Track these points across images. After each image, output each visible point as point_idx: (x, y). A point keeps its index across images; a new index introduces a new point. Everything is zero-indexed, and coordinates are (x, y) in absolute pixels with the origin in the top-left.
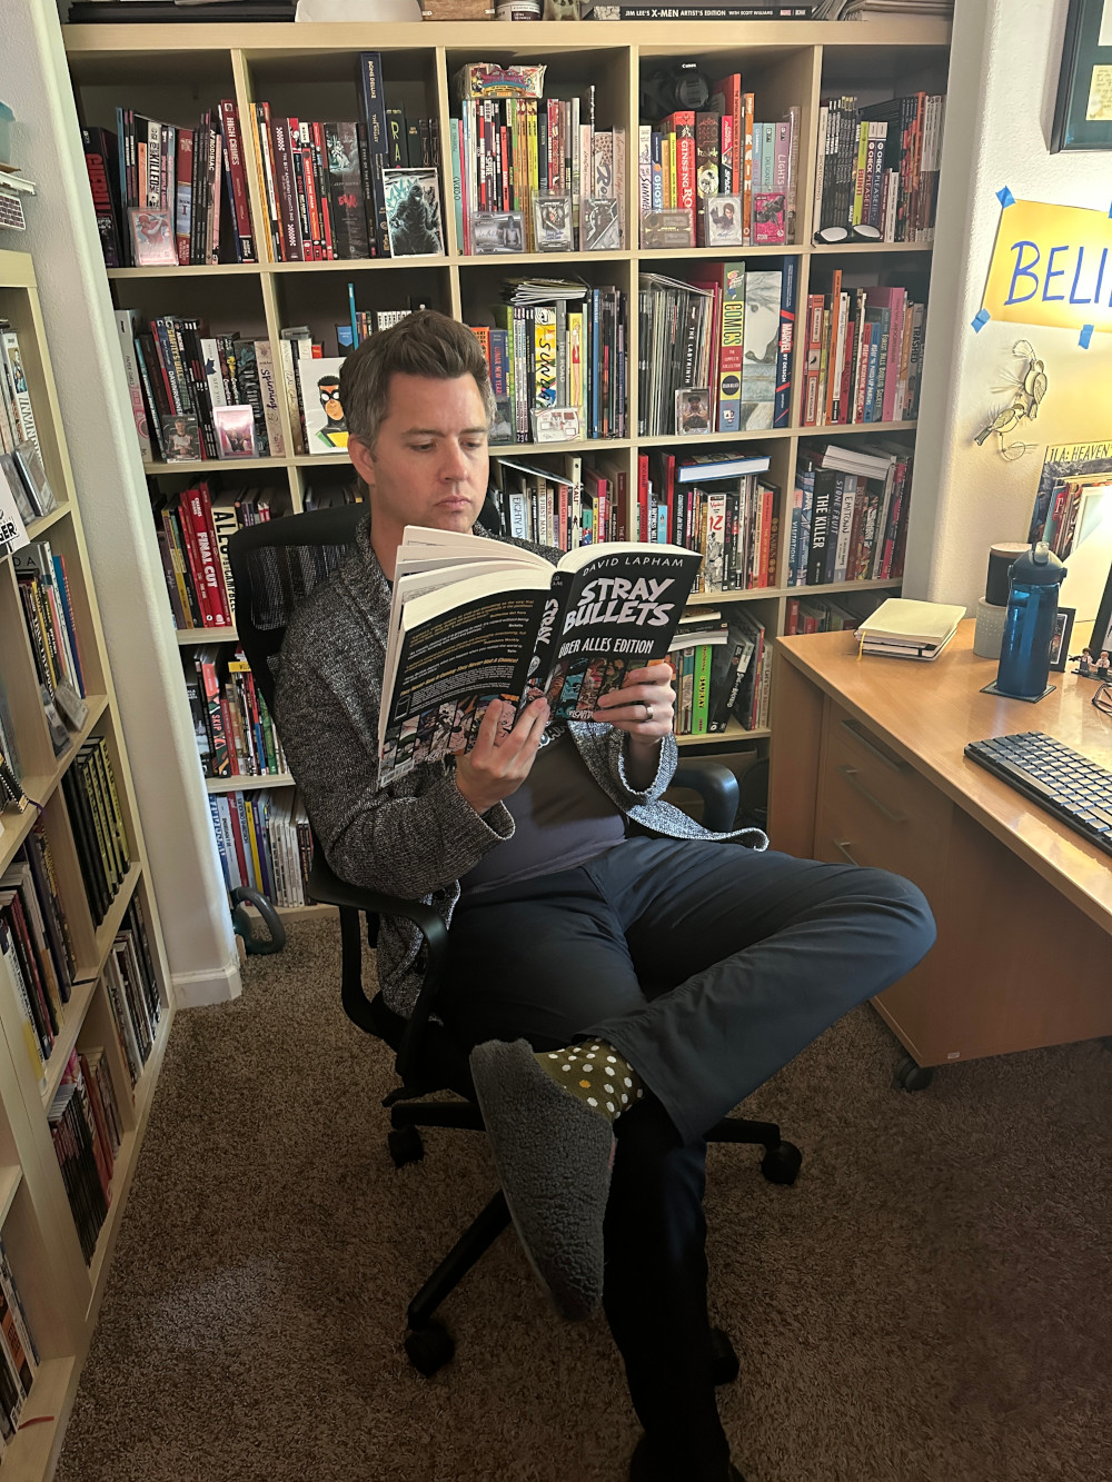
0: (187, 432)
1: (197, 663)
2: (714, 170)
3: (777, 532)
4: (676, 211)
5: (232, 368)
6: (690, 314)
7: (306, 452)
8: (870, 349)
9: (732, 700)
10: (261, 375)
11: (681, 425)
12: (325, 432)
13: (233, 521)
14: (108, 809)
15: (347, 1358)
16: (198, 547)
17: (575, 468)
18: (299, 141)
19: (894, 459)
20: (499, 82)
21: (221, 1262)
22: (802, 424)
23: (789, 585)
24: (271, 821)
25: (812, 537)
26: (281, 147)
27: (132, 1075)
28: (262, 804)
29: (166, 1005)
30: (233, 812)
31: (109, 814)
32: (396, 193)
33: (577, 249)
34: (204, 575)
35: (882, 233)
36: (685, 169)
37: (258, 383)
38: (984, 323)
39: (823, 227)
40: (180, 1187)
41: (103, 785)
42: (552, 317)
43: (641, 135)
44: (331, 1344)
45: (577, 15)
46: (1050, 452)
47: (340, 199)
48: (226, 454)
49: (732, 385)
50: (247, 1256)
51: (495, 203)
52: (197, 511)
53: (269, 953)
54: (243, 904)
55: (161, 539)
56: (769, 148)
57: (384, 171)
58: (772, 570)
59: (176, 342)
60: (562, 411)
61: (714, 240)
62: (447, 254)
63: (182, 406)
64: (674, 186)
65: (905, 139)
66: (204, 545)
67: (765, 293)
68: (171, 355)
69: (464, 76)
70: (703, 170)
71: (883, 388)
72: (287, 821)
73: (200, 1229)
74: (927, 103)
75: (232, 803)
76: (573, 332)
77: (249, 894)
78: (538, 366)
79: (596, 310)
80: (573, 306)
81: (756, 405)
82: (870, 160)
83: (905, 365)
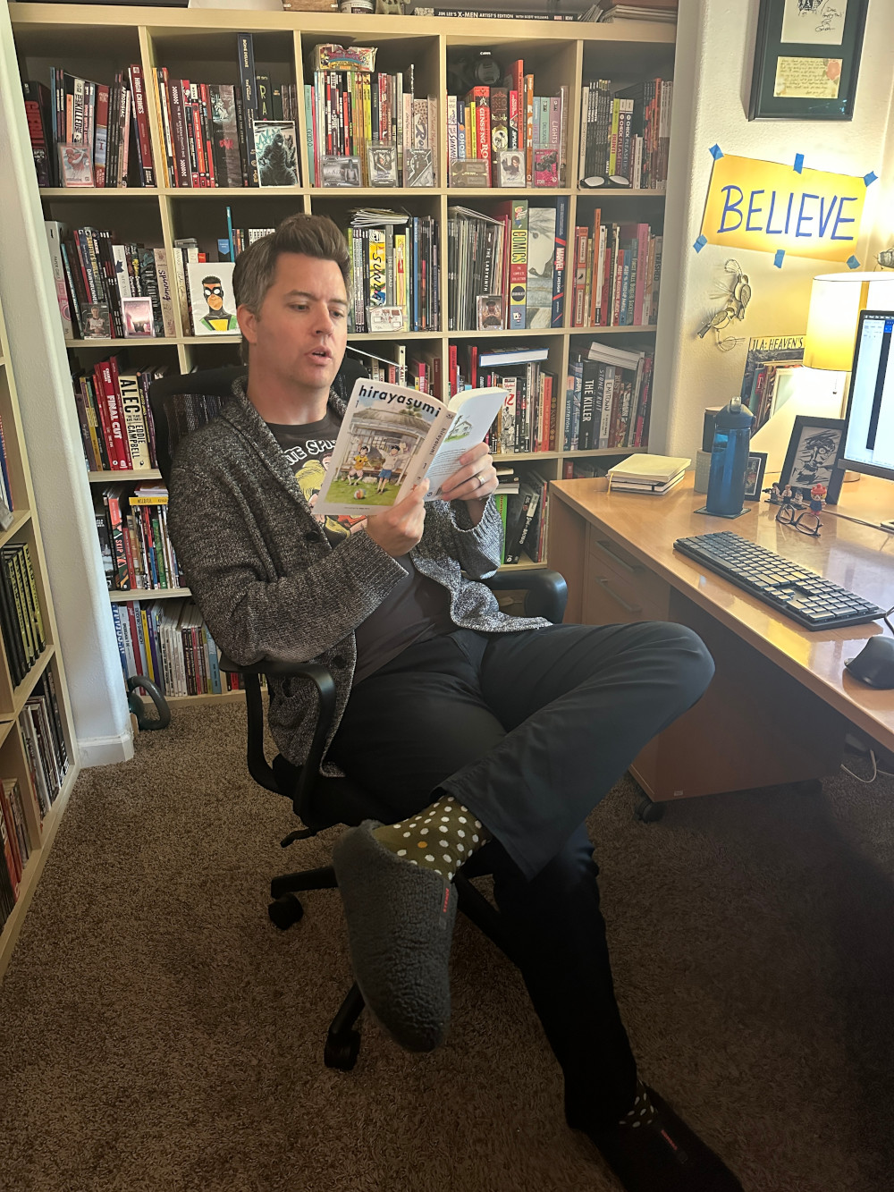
0: (100, 316)
1: (105, 498)
2: (505, 132)
3: (556, 408)
4: (476, 161)
5: (136, 268)
6: (487, 238)
7: (193, 335)
8: (623, 269)
9: (523, 538)
10: (158, 275)
11: (481, 323)
12: (207, 319)
13: (135, 387)
14: (28, 599)
15: (197, 1007)
16: (108, 407)
17: (400, 353)
18: (190, 97)
19: (642, 354)
20: (341, 59)
21: (103, 942)
22: (573, 325)
23: (565, 450)
24: (161, 627)
25: (581, 413)
26: (176, 102)
27: (42, 809)
28: (154, 613)
29: (72, 762)
30: (131, 619)
31: (29, 603)
32: (263, 139)
33: (401, 186)
34: (112, 429)
35: (631, 182)
36: (483, 129)
37: (156, 280)
38: (703, 246)
39: (586, 177)
40: (75, 890)
41: (25, 579)
42: (382, 237)
43: (448, 103)
44: (186, 997)
45: (400, 11)
46: (752, 342)
47: (221, 142)
48: (130, 334)
49: (519, 294)
50: (124, 938)
51: (339, 149)
52: (108, 378)
53: (157, 729)
54: (138, 689)
55: (78, 400)
56: (545, 116)
57: (254, 122)
58: (552, 438)
59: (93, 247)
60: (391, 309)
61: (505, 183)
62: (302, 186)
63: (97, 297)
64: (474, 141)
65: (647, 113)
66: (112, 405)
67: (544, 224)
68: (89, 257)
69: (315, 53)
70: (497, 131)
71: (634, 299)
72: (175, 626)
73: (89, 919)
74: (663, 87)
75: (131, 611)
76: (398, 249)
77: (142, 681)
78: (372, 274)
79: (416, 233)
80: (399, 229)
81: (538, 310)
82: (621, 128)
83: (650, 283)
